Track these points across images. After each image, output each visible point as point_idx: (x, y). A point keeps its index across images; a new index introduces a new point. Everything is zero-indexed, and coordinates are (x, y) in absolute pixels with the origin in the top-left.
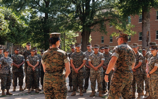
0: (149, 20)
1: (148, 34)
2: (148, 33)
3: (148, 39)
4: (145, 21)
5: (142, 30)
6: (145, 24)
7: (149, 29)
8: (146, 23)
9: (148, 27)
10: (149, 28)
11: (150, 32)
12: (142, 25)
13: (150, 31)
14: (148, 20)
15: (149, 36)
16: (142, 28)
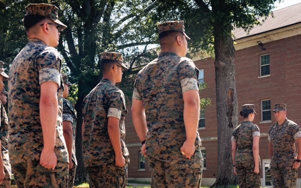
0: (233, 61)
1: (230, 98)
2: (232, 94)
3: (231, 110)
4: (222, 64)
5: (217, 87)
6: (221, 70)
7: (233, 85)
8: (224, 68)
9: (231, 78)
10: (232, 83)
11: (235, 92)
12: (216, 74)
13: (235, 90)
14: (228, 62)
15: (233, 103)
16: (216, 82)
